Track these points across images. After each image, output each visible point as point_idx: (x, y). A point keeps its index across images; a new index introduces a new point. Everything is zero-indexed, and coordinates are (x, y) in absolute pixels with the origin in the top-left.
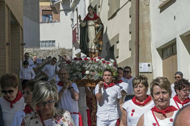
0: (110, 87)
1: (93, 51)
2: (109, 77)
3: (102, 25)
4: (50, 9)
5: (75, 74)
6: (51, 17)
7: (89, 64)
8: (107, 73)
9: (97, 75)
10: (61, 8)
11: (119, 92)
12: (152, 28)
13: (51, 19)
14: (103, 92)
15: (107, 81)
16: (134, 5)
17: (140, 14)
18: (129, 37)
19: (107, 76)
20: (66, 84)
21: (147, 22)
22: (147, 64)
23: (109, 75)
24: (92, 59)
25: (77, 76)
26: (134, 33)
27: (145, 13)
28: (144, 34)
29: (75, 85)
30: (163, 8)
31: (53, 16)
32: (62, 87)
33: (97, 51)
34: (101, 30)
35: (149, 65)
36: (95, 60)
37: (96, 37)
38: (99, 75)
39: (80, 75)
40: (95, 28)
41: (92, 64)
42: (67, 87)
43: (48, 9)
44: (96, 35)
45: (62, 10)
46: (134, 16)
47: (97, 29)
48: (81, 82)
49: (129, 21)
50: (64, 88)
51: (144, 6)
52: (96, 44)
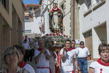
0: (70, 51)
1: (58, 30)
2: (69, 45)
3: (62, 14)
4: (29, 16)
5: (48, 44)
6: (29, 19)
7: (56, 37)
8: (68, 42)
9: (61, 44)
10: (34, 15)
11: (75, 54)
12: (80, 24)
13: (29, 21)
14: (65, 53)
15: (68, 47)
16: (72, 14)
17: (75, 18)
18: (70, 28)
19: (68, 44)
20: (43, 50)
21: (78, 21)
22: (78, 40)
23: (69, 44)
24: (57, 35)
25: (49, 45)
26: (72, 26)
27: (77, 17)
28: (76, 27)
29: (48, 51)
30: (85, 15)
31: (30, 19)
32: (40, 52)
33: (60, 30)
34: (61, 17)
35: (79, 41)
36: (59, 35)
37: (59, 21)
38: (62, 43)
39: (51, 44)
40: (58, 16)
41: (57, 37)
42: (44, 51)
43: (27, 16)
44: (59, 20)
45: (34, 16)
46: (72, 19)
47: (59, 16)
48: (51, 49)
49: (70, 21)
50: (42, 52)
51: (77, 14)
52: (59, 25)
